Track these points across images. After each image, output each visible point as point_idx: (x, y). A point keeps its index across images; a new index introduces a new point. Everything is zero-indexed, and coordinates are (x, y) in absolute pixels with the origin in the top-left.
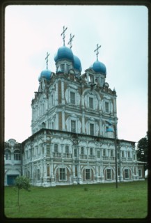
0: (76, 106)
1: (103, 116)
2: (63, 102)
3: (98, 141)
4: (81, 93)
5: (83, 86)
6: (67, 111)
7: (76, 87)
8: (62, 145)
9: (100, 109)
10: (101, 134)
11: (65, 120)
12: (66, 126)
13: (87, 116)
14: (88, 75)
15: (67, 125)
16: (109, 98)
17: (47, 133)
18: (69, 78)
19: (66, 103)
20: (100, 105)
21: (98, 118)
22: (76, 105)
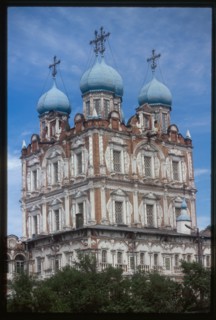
0: (122, 175)
1: (169, 188)
2: (102, 171)
3: (166, 240)
4: (130, 151)
5: (134, 138)
6: (109, 187)
7: (122, 142)
8: (113, 251)
9: (164, 175)
10: (166, 222)
11: (107, 202)
12: (107, 213)
13: (141, 191)
14: (141, 116)
15: (110, 211)
16: (179, 153)
17: (92, 234)
18: (110, 126)
19: (107, 172)
20: (164, 168)
21: (161, 194)
22: (123, 172)
